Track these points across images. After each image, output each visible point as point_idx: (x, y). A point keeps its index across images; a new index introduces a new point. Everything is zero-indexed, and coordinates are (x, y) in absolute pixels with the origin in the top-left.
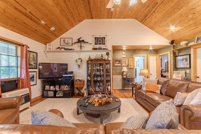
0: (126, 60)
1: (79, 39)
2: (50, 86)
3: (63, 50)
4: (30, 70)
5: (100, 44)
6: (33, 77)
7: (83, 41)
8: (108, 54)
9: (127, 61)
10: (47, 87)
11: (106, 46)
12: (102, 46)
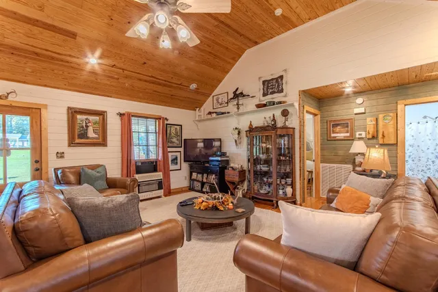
0: (368, 119)
1: (235, 92)
2: (198, 173)
3: (214, 115)
4: (169, 149)
5: (272, 93)
6: (176, 158)
7: (242, 93)
8: (285, 113)
9: (370, 122)
10: (194, 175)
11: (285, 96)
12: (277, 97)
